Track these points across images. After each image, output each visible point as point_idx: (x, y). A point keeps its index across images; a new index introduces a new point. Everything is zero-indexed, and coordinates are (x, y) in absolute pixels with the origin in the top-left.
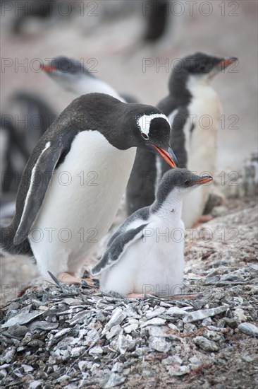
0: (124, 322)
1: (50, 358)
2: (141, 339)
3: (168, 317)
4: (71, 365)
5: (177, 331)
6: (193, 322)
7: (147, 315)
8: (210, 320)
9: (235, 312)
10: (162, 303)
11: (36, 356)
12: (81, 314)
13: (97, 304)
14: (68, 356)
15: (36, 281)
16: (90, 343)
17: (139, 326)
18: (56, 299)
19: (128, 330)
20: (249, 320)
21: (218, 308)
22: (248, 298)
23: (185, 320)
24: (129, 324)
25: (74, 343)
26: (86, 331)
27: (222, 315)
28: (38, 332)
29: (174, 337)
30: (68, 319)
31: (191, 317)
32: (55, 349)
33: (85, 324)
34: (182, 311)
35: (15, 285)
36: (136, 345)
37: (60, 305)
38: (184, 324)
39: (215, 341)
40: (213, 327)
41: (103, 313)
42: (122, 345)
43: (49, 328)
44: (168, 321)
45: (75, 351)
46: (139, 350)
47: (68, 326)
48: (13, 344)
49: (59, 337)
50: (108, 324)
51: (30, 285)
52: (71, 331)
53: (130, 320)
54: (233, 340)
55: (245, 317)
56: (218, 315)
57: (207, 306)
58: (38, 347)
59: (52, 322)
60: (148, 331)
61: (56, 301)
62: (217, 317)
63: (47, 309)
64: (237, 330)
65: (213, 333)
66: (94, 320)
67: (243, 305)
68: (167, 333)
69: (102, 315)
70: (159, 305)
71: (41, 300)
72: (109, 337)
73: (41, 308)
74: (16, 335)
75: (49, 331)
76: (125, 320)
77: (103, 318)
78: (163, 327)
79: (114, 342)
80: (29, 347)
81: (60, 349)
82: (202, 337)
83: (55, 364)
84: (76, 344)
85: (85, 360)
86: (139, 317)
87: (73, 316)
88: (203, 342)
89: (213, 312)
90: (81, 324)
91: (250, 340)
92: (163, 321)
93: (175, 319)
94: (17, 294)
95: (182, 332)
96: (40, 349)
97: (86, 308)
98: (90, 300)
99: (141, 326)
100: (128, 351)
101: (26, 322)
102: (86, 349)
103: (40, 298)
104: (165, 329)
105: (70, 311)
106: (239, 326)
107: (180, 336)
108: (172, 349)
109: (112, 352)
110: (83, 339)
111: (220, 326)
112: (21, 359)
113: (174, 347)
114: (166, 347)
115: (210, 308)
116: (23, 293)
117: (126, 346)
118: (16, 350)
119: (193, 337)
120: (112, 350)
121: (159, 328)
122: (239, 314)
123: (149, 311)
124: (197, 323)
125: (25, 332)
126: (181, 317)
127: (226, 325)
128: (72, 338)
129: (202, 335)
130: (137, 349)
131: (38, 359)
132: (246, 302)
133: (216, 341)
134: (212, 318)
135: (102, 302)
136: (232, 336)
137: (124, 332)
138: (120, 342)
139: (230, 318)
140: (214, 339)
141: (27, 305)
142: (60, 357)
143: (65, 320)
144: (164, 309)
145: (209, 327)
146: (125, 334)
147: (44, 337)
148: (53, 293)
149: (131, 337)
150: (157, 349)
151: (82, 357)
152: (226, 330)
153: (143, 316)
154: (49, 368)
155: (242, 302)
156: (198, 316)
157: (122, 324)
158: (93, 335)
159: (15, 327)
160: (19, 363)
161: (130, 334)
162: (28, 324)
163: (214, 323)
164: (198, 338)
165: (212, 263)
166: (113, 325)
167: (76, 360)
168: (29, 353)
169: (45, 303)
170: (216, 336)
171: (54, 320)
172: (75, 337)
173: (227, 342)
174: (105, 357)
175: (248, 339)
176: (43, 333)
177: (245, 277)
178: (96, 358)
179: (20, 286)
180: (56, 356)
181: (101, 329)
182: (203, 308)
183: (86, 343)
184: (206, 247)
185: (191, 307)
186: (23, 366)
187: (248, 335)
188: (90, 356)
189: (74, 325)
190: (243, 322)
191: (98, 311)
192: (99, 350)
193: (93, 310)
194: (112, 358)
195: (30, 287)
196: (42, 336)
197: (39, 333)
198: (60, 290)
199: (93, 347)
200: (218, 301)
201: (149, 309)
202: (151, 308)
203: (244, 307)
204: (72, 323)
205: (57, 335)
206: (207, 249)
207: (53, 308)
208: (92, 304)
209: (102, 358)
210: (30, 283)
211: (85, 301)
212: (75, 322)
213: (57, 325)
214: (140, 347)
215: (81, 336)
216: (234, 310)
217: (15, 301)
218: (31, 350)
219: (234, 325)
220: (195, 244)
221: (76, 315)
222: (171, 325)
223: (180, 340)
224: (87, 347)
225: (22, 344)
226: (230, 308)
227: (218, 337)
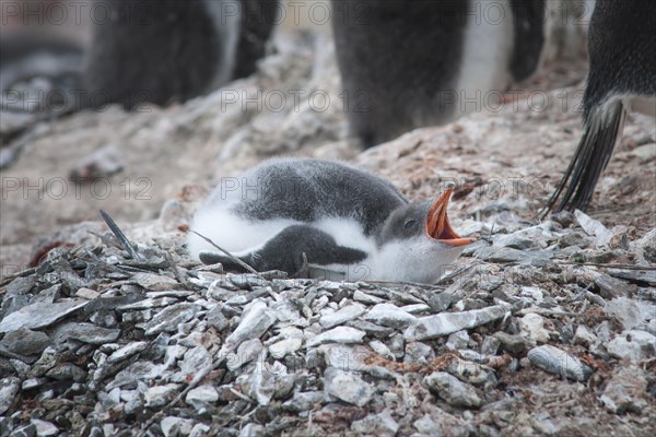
0: (269, 332)
1: (98, 407)
2: (306, 373)
3: (369, 326)
4: (143, 426)
5: (390, 359)
6: (427, 341)
7: (322, 319)
8: (465, 336)
9: (524, 321)
10: (359, 294)
11: (65, 401)
12: (173, 311)
13: (210, 290)
14: (137, 404)
15: (73, 231)
16: (190, 377)
17: (304, 342)
18: (115, 275)
19: (278, 349)
20: (553, 341)
21: (486, 310)
22: (554, 290)
23: (408, 333)
24: (282, 339)
25: (154, 374)
26: (183, 349)
27: (494, 326)
28: (71, 347)
29: (383, 371)
30: (142, 320)
31: (421, 328)
32: (108, 387)
33: (181, 333)
34: (402, 313)
35: (24, 236)
36: (294, 386)
37: (124, 288)
38: (405, 343)
39: (473, 384)
40: (471, 352)
41: (223, 311)
42: (263, 384)
43: (98, 339)
44: (370, 336)
45: (155, 394)
46: (303, 398)
47: (141, 336)
48: (13, 372)
49: (120, 361)
50: (233, 336)
51: (59, 239)
52: (149, 347)
53: (284, 330)
54: (514, 384)
55: (546, 334)
56: (485, 325)
57: (460, 305)
58: (69, 380)
59: (104, 325)
60: (323, 355)
61: (117, 279)
62: (482, 329)
63: (94, 295)
64: (525, 361)
65: (472, 368)
66: (202, 325)
67: (542, 305)
68: (367, 361)
69: (221, 315)
70: (351, 297)
71: (82, 276)
72: (233, 365)
73: (81, 292)
74: (21, 352)
75: (97, 346)
76: (271, 328)
77: (222, 322)
78: (359, 348)
79: (244, 377)
80: (49, 381)
81: (122, 388)
82: (446, 374)
83: (108, 422)
84: (158, 378)
85: (176, 414)
86: (303, 322)
87: (153, 313)
88: (447, 386)
89: (474, 318)
90: (172, 333)
91: (553, 384)
92: (358, 335)
93: (387, 331)
94: (28, 259)
95: (400, 360)
96: (75, 387)
97: (184, 298)
98: (193, 280)
99: (309, 344)
100: (276, 398)
101: (45, 323)
102: (181, 390)
103: (80, 270)
104: (362, 352)
105: (147, 303)
106: (531, 352)
107: (396, 370)
108: (378, 399)
109: (238, 399)
110: (175, 367)
111: (488, 352)
112: (31, 406)
113: (381, 393)
114: (362, 393)
115: (467, 308)
116: (40, 256)
117: (272, 386)
118: (20, 385)
119: (425, 374)
120: (239, 394)
121: (349, 351)
122: (532, 325)
123: (329, 310)
124: (437, 342)
125: (42, 346)
126: (399, 326)
127: (502, 348)
128: (149, 364)
129: (446, 370)
130: (297, 394)
131: (70, 408)
132: (549, 300)
133: (477, 385)
134: (471, 331)
135: (221, 285)
136: (513, 375)
137: (269, 354)
138: (259, 379)
139: (511, 333)
140: (473, 379)
141: (50, 285)
142: (119, 406)
143: (135, 322)
144: (361, 308)
145: (463, 353)
146: (270, 359)
147: (85, 358)
148: (109, 261)
149: (283, 368)
150: (343, 397)
151: (170, 407)
152: (500, 360)
153: (312, 322)
154: (93, 429)
155: (540, 300)
156: (438, 326)
157: (264, 338)
158: (197, 361)
159: (20, 333)
160: (26, 414)
161: (282, 360)
162: (50, 329)
163: (474, 343)
164: (436, 375)
165: (476, 208)
166: (245, 338)
167: (156, 415)
168: (48, 394)
169: (93, 282)
170: (477, 374)
171: (111, 320)
172: (156, 362)
173: (502, 387)
174: (223, 410)
175: (549, 383)
176: (83, 350)
177: (549, 243)
178: (202, 411)
179: (35, 241)
180: (111, 403)
181: (215, 348)
182: (451, 307)
183: (179, 376)
184: (464, 171)
185: (423, 306)
186: (35, 422)
187: (550, 374)
188: (189, 406)
189: (156, 334)
190: (540, 343)
191: (211, 305)
192: (208, 393)
193: (200, 302)
194: (240, 413)
195: (57, 245)
196: (81, 356)
197: (75, 350)
198: (126, 253)
199: (196, 386)
200: (486, 294)
201: (327, 306)
202: (333, 304)
203: (544, 310)
204: (151, 331)
205: (116, 355)
206: (465, 176)
207: (109, 294)
208: (199, 290)
209: (216, 413)
210: (57, 234)
211: (184, 282)
212: (157, 327)
213: (115, 334)
214: (303, 391)
215: (170, 361)
216: (522, 316)
217: (24, 275)
218: (54, 388)
219: (520, 351)
220: (439, 163)
221: (161, 313)
222: (377, 345)
223: (394, 379)
224: (183, 386)
225: (35, 372)
226: (513, 311)
227: (483, 376)
